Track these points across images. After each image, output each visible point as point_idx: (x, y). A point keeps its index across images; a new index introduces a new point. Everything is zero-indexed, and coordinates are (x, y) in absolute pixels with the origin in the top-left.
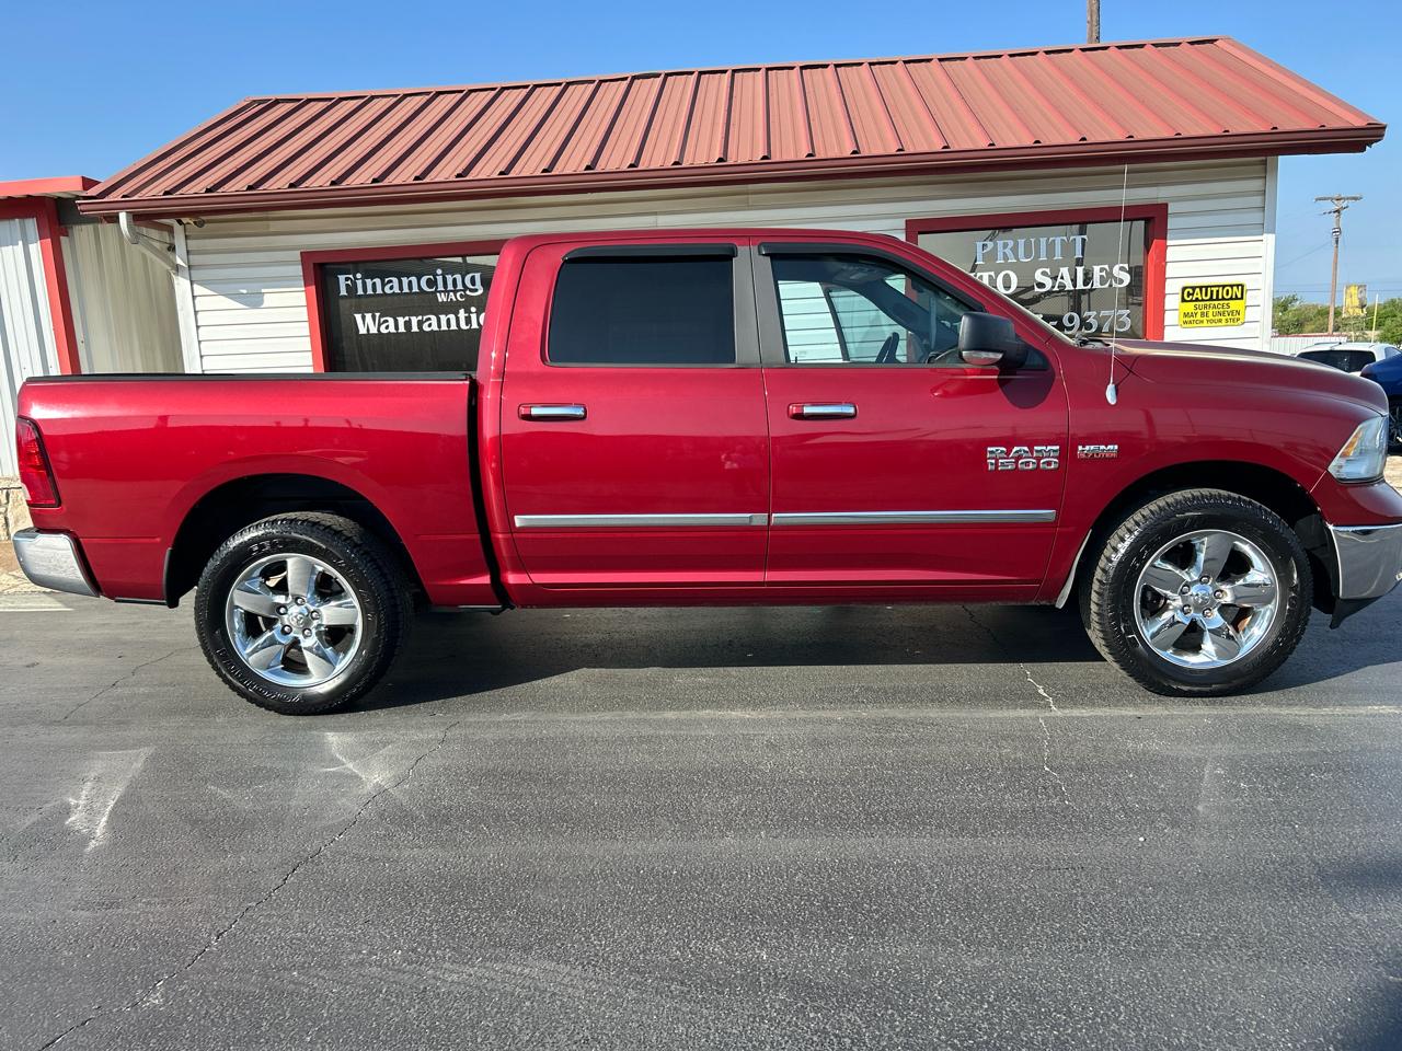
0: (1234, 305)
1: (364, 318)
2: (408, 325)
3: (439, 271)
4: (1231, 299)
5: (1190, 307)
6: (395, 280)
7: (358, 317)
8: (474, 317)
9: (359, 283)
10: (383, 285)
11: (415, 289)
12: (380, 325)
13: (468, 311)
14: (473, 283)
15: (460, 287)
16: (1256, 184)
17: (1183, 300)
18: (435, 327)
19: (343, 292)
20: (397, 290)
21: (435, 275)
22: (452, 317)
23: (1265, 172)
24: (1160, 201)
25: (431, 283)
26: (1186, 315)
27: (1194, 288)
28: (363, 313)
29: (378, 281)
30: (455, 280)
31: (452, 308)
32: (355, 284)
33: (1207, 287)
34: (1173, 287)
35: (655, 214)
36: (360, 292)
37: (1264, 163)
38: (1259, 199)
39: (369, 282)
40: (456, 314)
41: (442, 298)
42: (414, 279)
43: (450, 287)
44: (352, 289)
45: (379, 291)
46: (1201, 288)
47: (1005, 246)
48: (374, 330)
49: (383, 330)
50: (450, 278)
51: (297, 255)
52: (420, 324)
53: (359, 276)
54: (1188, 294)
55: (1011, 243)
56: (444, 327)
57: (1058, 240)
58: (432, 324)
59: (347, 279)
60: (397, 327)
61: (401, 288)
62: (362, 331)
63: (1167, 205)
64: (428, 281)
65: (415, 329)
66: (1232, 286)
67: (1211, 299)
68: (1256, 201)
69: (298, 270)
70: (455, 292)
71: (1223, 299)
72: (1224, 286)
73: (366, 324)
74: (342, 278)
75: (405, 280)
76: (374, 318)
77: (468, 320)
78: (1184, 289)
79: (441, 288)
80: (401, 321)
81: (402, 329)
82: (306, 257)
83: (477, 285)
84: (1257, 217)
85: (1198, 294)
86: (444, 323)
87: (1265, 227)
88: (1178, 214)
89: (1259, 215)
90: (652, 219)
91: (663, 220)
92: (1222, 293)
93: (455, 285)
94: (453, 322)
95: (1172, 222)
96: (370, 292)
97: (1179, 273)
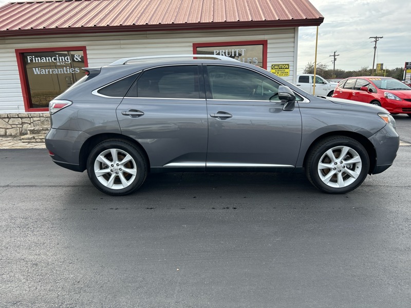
0: (286, 70)
1: (36, 69)
2: (49, 71)
3: (57, 56)
4: (286, 68)
5: (274, 71)
6: (44, 58)
7: (34, 69)
8: (68, 69)
9: (34, 59)
10: (41, 60)
11: (50, 61)
12: (41, 71)
13: (66, 68)
15: (64, 60)
16: (292, 35)
17: (272, 69)
18: (57, 73)
19: (29, 62)
20: (45, 61)
21: (56, 57)
22: (62, 69)
23: (295, 32)
24: (265, 39)
25: (55, 59)
26: (273, 73)
27: (275, 65)
28: (35, 68)
29: (39, 58)
30: (62, 59)
31: (62, 67)
32: (32, 59)
33: (278, 65)
34: (269, 65)
35: (120, 40)
36: (34, 62)
37: (295, 29)
39: (36, 58)
40: (63, 69)
41: (58, 64)
42: (50, 58)
43: (61, 61)
44: (32, 60)
47: (222, 52)
48: (39, 73)
49: (42, 73)
50: (60, 58)
51: (14, 50)
52: (52, 71)
54: (273, 67)
55: (224, 51)
56: (60, 73)
57: (237, 50)
58: (56, 71)
59: (30, 58)
60: (45, 72)
62: (36, 73)
63: (267, 41)
64: (54, 59)
65: (51, 73)
66: (285, 65)
67: (280, 68)
68: (292, 40)
69: (15, 55)
70: (62, 62)
71: (283, 69)
72: (283, 65)
73: (36, 71)
74: (28, 57)
75: (47, 58)
76: (38, 69)
77: (66, 71)
78: (272, 65)
79: (58, 61)
80: (47, 70)
81: (47, 73)
82: (17, 51)
83: (69, 60)
84: (292, 45)
85: (276, 67)
86: (59, 71)
87: (295, 48)
88: (270, 43)
89: (293, 44)
90: (118, 41)
91: (122, 42)
92: (283, 67)
93: (62, 60)
94: (62, 71)
95: (269, 46)
96: (37, 61)
97: (271, 61)
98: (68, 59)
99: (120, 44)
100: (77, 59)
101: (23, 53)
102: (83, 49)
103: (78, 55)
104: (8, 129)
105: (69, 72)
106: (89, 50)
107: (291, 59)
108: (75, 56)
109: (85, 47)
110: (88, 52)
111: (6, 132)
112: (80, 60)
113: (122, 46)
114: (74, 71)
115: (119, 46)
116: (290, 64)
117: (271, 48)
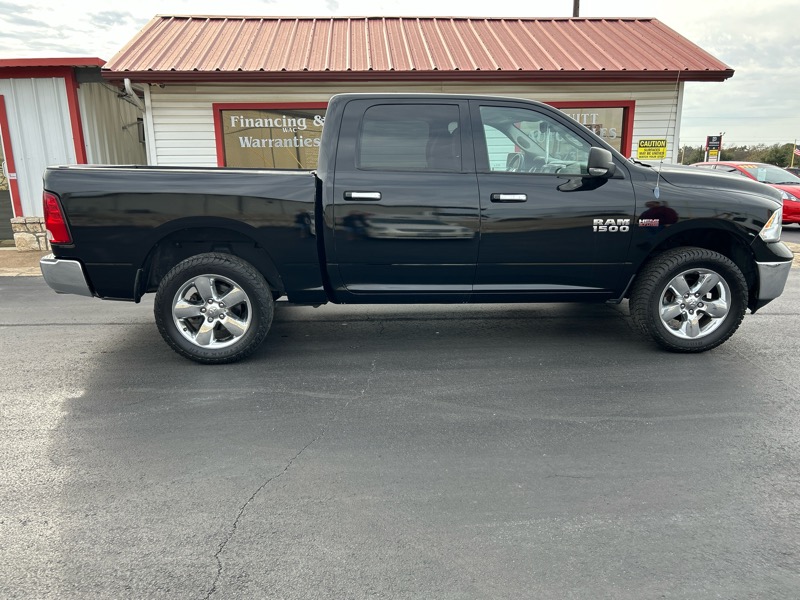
0: (661, 149)
1: (244, 139)
2: (267, 143)
3: (284, 117)
4: (661, 147)
5: (642, 150)
6: (261, 120)
7: (241, 138)
8: (301, 141)
9: (242, 121)
10: (255, 122)
11: (271, 125)
12: (252, 143)
13: (298, 138)
15: (295, 125)
16: (674, 93)
17: (640, 146)
18: (281, 146)
19: (233, 125)
21: (282, 118)
22: (290, 140)
23: (680, 89)
24: (632, 99)
25: (280, 123)
26: (641, 153)
27: (645, 141)
28: (243, 136)
30: (292, 122)
31: (290, 136)
32: (239, 121)
33: (650, 141)
34: (635, 140)
36: (242, 125)
37: (679, 84)
38: (676, 100)
39: (247, 121)
40: (292, 139)
41: (285, 130)
42: (271, 120)
43: (290, 125)
44: (238, 123)
45: (252, 125)
46: (648, 141)
48: (249, 146)
49: (254, 145)
50: (289, 120)
51: (210, 105)
52: (273, 143)
53: (242, 117)
54: (642, 144)
56: (286, 146)
57: (585, 115)
58: (280, 143)
59: (235, 119)
60: (261, 144)
61: (264, 124)
62: (243, 146)
63: (634, 102)
64: (278, 121)
66: (661, 141)
67: (652, 146)
69: (211, 113)
70: (292, 128)
71: (657, 146)
72: (658, 141)
73: (245, 142)
74: (233, 118)
75: (266, 121)
76: (249, 139)
77: (298, 143)
78: (640, 141)
79: (285, 125)
80: (264, 141)
81: (264, 146)
82: (215, 106)
83: (304, 125)
85: (646, 144)
86: (286, 143)
87: (677, 113)
88: (639, 106)
89: (674, 108)
92: (657, 144)
93: (292, 124)
94: (291, 143)
95: (637, 110)
96: (247, 125)
97: (638, 133)
98: (302, 123)
100: (317, 122)
103: (321, 118)
105: (302, 145)
107: (671, 132)
108: (316, 117)
112: (323, 125)
114: (313, 142)
116: (669, 139)
117: (640, 113)
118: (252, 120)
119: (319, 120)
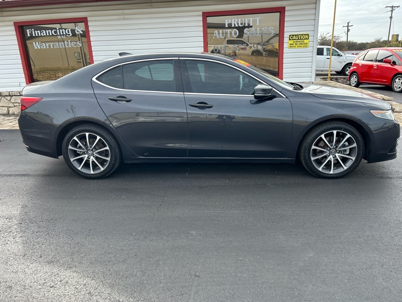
0: (306, 41)
1: (36, 43)
2: (49, 46)
4: (305, 39)
5: (292, 42)
6: (44, 31)
7: (34, 43)
8: (69, 43)
9: (33, 32)
10: (41, 33)
11: (51, 34)
12: (41, 46)
13: (67, 41)
14: (68, 32)
15: (64, 34)
17: (290, 39)
18: (58, 46)
19: (29, 35)
21: (56, 29)
24: (283, 6)
26: (290, 44)
27: (293, 35)
31: (63, 40)
33: (297, 35)
34: (286, 35)
35: (123, 9)
36: (34, 35)
38: (315, 5)
39: (36, 32)
40: (64, 42)
41: (59, 37)
42: (50, 31)
43: (61, 34)
44: (31, 34)
45: (40, 35)
46: (295, 35)
47: (235, 21)
48: (39, 48)
49: (42, 48)
50: (61, 31)
51: (12, 23)
53: (33, 30)
54: (291, 37)
55: (236, 20)
56: (61, 47)
57: (251, 19)
59: (29, 31)
60: (46, 47)
61: (46, 34)
62: (36, 48)
63: (285, 7)
64: (54, 31)
65: (52, 47)
66: (305, 35)
67: (298, 39)
69: (13, 28)
71: (302, 39)
72: (302, 35)
73: (37, 46)
74: (28, 30)
75: (47, 31)
76: (39, 44)
77: (68, 45)
78: (290, 36)
79: (59, 34)
80: (47, 44)
81: (48, 47)
82: (15, 24)
83: (70, 33)
84: (313, 12)
85: (294, 38)
86: (60, 45)
87: (316, 15)
88: (289, 11)
90: (122, 11)
91: (126, 11)
92: (302, 37)
93: (63, 33)
94: (63, 45)
95: (286, 14)
96: (37, 35)
97: (288, 31)
99: (124, 14)
100: (78, 32)
101: (22, 27)
102: (84, 20)
103: (80, 28)
104: (10, 107)
105: (70, 46)
106: (92, 21)
107: (312, 28)
108: (76, 28)
109: (86, 18)
110: (89, 24)
111: (8, 111)
112: (82, 33)
113: (126, 17)
114: (77, 44)
115: (122, 17)
116: (310, 33)
117: (289, 16)
118: (39, 31)
119: (79, 30)
